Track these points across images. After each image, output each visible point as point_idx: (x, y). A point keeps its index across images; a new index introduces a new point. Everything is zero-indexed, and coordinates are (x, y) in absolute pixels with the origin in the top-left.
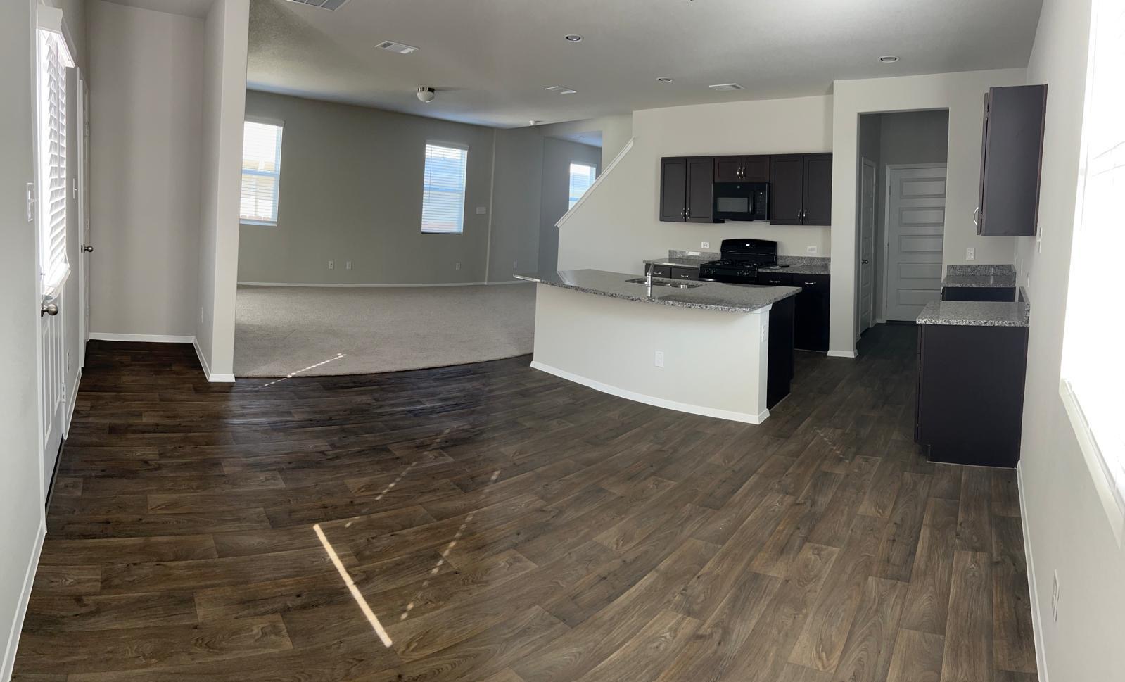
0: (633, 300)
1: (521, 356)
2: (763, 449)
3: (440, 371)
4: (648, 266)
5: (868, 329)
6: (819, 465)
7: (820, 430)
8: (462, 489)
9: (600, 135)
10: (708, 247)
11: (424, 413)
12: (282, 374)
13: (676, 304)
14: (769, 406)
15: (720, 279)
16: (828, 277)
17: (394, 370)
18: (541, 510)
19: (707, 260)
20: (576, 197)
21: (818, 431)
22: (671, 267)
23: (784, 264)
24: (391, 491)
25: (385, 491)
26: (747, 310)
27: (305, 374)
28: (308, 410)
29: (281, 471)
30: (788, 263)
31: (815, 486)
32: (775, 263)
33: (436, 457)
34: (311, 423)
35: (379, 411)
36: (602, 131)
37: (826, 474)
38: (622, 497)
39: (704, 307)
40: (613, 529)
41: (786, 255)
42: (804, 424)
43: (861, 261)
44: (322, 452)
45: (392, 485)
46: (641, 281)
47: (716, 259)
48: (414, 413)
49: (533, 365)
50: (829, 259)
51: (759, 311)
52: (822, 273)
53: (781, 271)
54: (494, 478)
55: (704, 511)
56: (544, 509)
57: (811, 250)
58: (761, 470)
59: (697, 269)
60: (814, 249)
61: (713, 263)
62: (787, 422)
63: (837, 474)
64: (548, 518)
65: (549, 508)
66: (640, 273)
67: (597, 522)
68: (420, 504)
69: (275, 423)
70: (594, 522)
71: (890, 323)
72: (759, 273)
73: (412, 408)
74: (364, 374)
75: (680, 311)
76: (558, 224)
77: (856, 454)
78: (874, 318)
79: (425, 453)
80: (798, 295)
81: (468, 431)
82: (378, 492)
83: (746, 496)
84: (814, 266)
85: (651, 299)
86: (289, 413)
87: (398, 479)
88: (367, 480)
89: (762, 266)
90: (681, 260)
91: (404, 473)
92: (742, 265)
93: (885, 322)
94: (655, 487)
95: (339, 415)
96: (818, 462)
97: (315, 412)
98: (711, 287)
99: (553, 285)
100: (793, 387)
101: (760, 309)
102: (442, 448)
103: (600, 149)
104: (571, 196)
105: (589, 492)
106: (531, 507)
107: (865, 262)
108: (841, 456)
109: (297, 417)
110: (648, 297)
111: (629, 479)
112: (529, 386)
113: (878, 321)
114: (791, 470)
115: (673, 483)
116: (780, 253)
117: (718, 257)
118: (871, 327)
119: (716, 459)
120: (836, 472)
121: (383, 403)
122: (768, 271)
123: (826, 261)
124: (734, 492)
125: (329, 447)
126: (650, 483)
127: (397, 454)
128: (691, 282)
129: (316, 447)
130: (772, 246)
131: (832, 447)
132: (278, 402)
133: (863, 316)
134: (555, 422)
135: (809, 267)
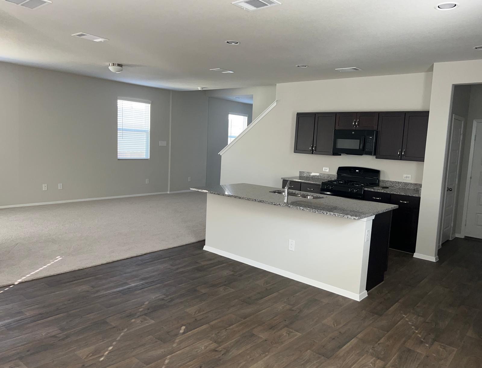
0: (275, 205)
1: (196, 242)
2: (362, 320)
3: (140, 258)
4: (285, 182)
5: (448, 241)
6: (405, 342)
7: (406, 315)
8: (161, 341)
9: (251, 97)
10: (328, 171)
11: (130, 291)
12: (10, 283)
13: (305, 209)
14: (368, 289)
15: (336, 193)
16: (419, 199)
17: (105, 262)
18: (215, 350)
19: (326, 179)
20: (232, 135)
21: (404, 315)
22: (301, 183)
23: (384, 185)
24: (111, 352)
25: (107, 353)
26: (356, 218)
27: (30, 279)
28: (37, 306)
29: (21, 358)
30: (387, 185)
31: (400, 358)
32: (378, 185)
33: (142, 322)
34: (42, 316)
35: (96, 295)
36: (253, 95)
37: (409, 350)
38: (266, 340)
39: (325, 213)
40: (260, 363)
41: (386, 179)
42: (394, 306)
43: (446, 189)
44: (54, 336)
45: (111, 348)
46: (280, 192)
47: (333, 179)
48: (123, 292)
49: (206, 248)
50: (421, 186)
51: (365, 219)
52: (414, 195)
53: (382, 191)
54: (181, 331)
55: (319, 358)
56: (217, 349)
57: (407, 177)
58: (360, 336)
59: (319, 185)
60: (409, 177)
61: (331, 182)
62: (381, 303)
63: (418, 353)
64: (219, 356)
65: (220, 349)
66: (280, 186)
67: (250, 358)
68: (134, 356)
69: (9, 324)
70: (248, 357)
71: (467, 238)
72: (364, 190)
73: (121, 289)
74: (82, 269)
75: (308, 214)
76: (221, 153)
77: (434, 340)
78: (454, 232)
79: (133, 320)
80: (394, 211)
81: (163, 299)
82: (102, 354)
83: (348, 353)
84: (408, 189)
85: (287, 204)
86: (20, 313)
87: (114, 343)
88: (93, 348)
89: (367, 186)
90: (308, 178)
91: (118, 338)
92: (353, 184)
93: (463, 237)
94: (287, 335)
95: (65, 304)
96: (404, 339)
97: (44, 307)
98: (329, 199)
99: (219, 194)
100: (386, 277)
101: (366, 218)
102: (146, 314)
103: (252, 105)
104: (229, 135)
105: (246, 336)
106: (208, 348)
107: (449, 190)
108: (422, 340)
109: (28, 314)
110: (285, 203)
111: (270, 329)
112: (203, 263)
113: (457, 236)
114: (381, 341)
115: (299, 334)
116: (382, 178)
117: (335, 178)
118: (450, 239)
119: (328, 321)
120: (418, 351)
121: (99, 288)
122: (372, 190)
123: (418, 187)
124: (340, 347)
125: (59, 331)
126: (284, 332)
127: (113, 324)
128: (316, 195)
129: (49, 333)
130: (377, 173)
131: (415, 330)
132: (9, 306)
133: (444, 230)
134: (221, 289)
135: (404, 189)
